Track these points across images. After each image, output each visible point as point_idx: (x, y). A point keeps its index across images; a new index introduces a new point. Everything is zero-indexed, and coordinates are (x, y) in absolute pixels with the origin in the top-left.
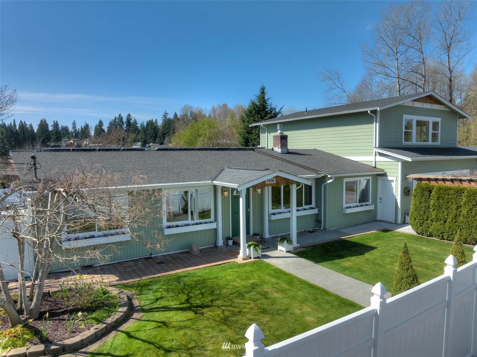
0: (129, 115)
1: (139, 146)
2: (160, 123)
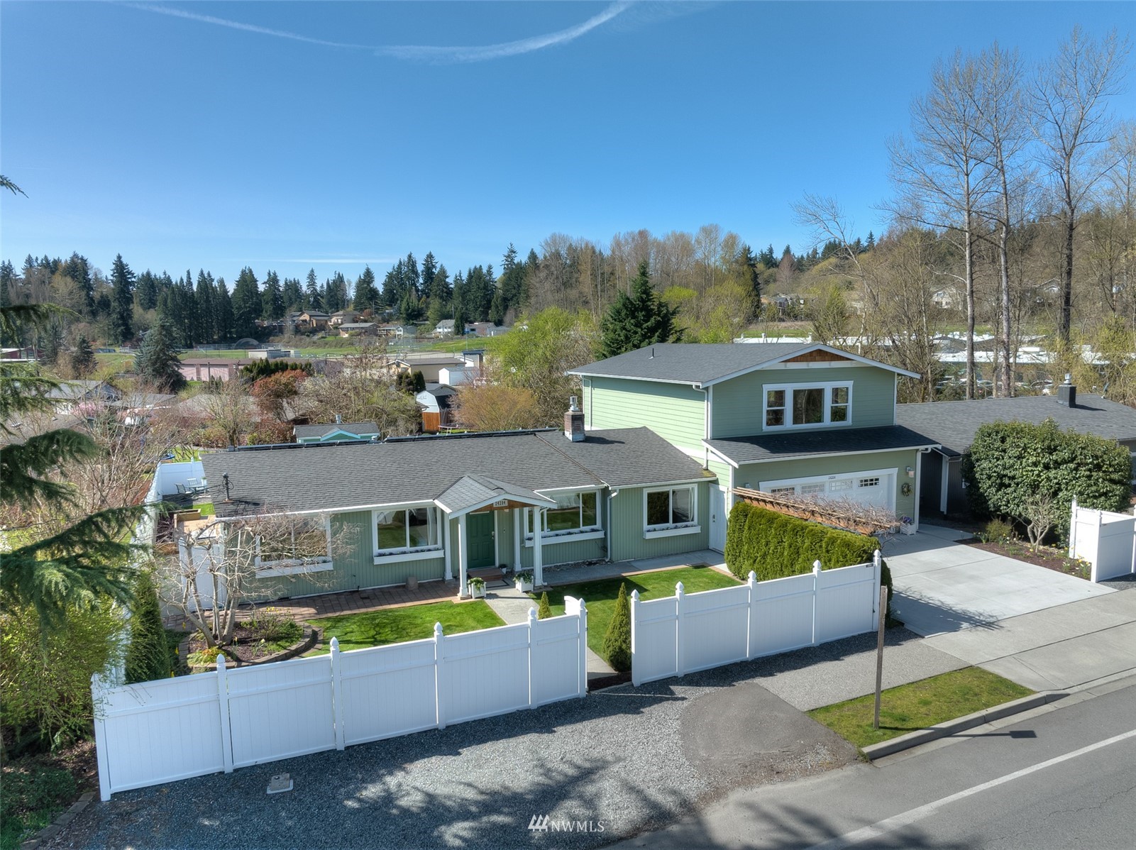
0: (430, 256)
1: (450, 328)
2: (498, 274)
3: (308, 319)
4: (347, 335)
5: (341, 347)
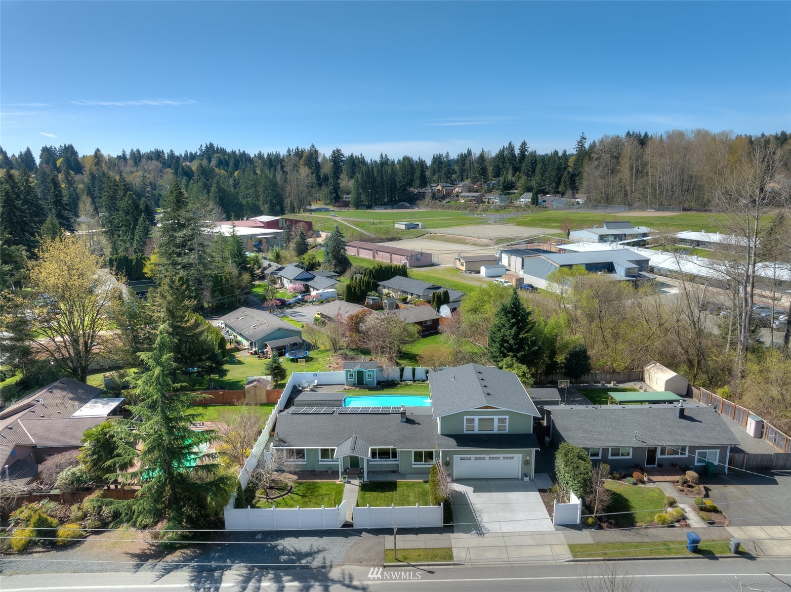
0: (524, 143)
1: (529, 199)
3: (441, 189)
4: (463, 201)
5: (458, 210)
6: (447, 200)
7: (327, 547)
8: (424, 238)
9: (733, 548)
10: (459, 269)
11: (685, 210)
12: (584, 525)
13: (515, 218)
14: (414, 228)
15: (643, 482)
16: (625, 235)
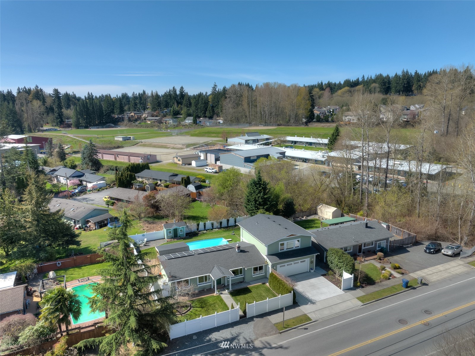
0: (182, 88)
1: (191, 120)
3: (133, 115)
4: (149, 122)
5: (148, 128)
6: (138, 122)
7: (240, 331)
8: (138, 146)
9: (419, 282)
10: (177, 163)
11: (278, 125)
12: (355, 287)
13: (189, 132)
14: (128, 140)
15: (363, 262)
16: (258, 139)
